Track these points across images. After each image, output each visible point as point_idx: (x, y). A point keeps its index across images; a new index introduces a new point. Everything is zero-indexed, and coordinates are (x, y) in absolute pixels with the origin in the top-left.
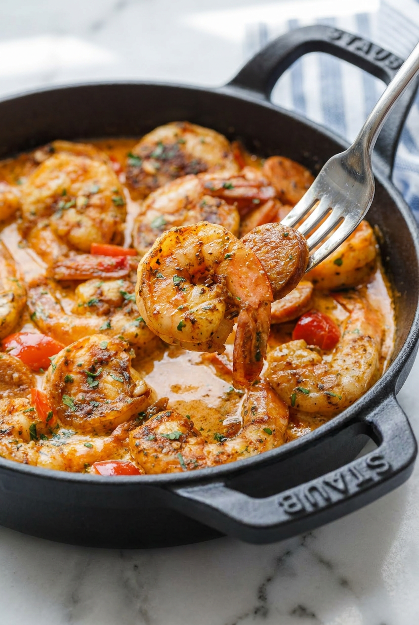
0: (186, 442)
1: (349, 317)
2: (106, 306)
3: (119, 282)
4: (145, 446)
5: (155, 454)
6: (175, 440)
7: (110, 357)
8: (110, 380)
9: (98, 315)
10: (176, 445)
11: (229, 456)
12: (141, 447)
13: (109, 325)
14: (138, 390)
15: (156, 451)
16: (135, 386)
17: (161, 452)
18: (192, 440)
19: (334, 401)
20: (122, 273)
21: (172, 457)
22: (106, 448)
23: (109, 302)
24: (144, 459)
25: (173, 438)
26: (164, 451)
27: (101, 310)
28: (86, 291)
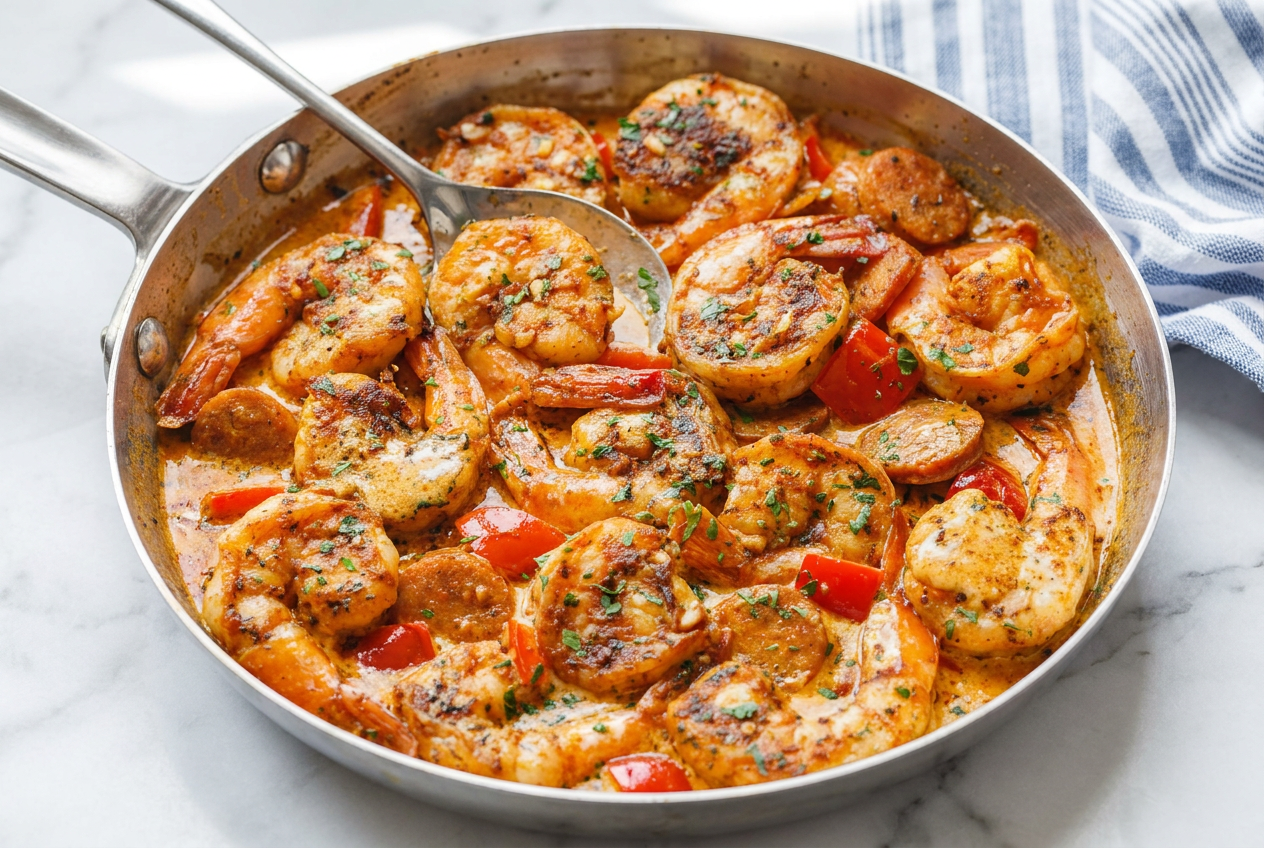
0: (765, 722)
1: (1042, 469)
2: (624, 458)
3: (647, 417)
4: (695, 732)
5: (713, 746)
6: (746, 719)
7: (638, 559)
8: (639, 601)
9: (610, 473)
10: (747, 728)
11: (838, 742)
12: (689, 735)
13: (629, 495)
14: (690, 618)
15: (712, 739)
16: (683, 611)
17: (722, 742)
18: (776, 717)
19: (1019, 636)
20: (652, 399)
21: (740, 752)
22: (630, 732)
23: (630, 451)
24: (694, 754)
25: (740, 715)
26: (729, 739)
27: (617, 465)
28: (590, 429)
